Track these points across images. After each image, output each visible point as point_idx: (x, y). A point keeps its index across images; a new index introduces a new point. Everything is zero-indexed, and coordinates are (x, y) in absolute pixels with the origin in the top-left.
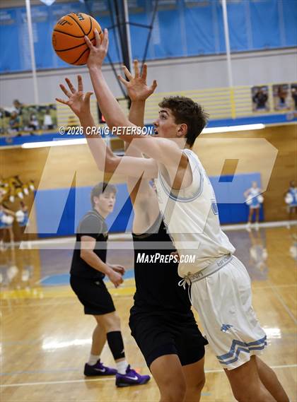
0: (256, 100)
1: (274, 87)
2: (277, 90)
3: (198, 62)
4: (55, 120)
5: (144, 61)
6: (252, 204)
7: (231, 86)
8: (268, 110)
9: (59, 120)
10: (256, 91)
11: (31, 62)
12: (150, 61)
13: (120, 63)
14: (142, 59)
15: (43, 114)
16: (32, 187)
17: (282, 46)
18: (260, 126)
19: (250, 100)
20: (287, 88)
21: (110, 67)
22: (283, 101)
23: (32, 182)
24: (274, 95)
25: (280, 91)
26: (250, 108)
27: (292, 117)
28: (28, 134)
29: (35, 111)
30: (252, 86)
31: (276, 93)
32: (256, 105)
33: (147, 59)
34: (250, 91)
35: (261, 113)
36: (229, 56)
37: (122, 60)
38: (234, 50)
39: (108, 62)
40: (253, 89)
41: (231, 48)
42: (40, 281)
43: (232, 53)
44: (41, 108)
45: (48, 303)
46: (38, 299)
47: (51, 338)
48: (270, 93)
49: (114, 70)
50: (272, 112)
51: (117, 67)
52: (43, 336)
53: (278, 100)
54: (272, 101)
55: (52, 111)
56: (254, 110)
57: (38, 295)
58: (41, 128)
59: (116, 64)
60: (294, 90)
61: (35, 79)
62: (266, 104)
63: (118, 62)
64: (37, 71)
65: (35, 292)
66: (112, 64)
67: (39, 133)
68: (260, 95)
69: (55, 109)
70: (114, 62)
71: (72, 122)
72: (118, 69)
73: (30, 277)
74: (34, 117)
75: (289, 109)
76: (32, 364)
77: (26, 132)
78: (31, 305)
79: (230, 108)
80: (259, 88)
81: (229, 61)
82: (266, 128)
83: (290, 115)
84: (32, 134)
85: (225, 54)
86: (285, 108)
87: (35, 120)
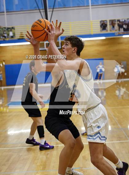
0: (102, 26)
1: (110, 21)
2: (111, 22)
3: (77, 9)
4: (14, 34)
5: (53, 9)
6: (99, 72)
7: (91, 20)
8: (107, 31)
9: (16, 34)
10: (102, 23)
11: (4, 8)
12: (56, 8)
13: (43, 9)
14: (52, 8)
15: (9, 31)
16: (4, 63)
17: (114, 3)
18: (104, 38)
19: (100, 26)
20: (115, 22)
21: (38, 11)
22: (113, 27)
23: (4, 61)
24: (110, 25)
25: (113, 23)
26: (99, 30)
27: (117, 34)
28: (2, 40)
29: (5, 30)
30: (100, 20)
31: (111, 23)
32: (102, 29)
33: (55, 7)
34: (99, 22)
35: (104, 32)
36: (90, 7)
37: (44, 8)
38: (93, 4)
39: (38, 9)
40: (101, 21)
41: (92, 4)
42: (7, 104)
43: (92, 6)
44: (8, 28)
45: (11, 114)
46: (6, 112)
47: (12, 129)
48: (108, 24)
49: (40, 12)
50: (109, 32)
51: (41, 11)
52: (8, 128)
53: (111, 26)
54: (109, 27)
55: (13, 30)
56: (101, 31)
57: (6, 110)
58: (8, 37)
59: (41, 9)
60: (118, 22)
61: (5, 16)
62: (106, 28)
63: (42, 8)
64: (7, 12)
65: (5, 109)
66: (39, 10)
67: (7, 39)
68: (104, 24)
69: (14, 29)
70: (40, 9)
71: (22, 35)
72: (42, 12)
73: (3, 102)
74: (5, 32)
75: (116, 30)
76: (3, 140)
77: (2, 39)
78: (3, 115)
79: (90, 30)
80: (103, 21)
81: (91, 9)
82: (106, 39)
83: (117, 33)
84: (4, 40)
85: (89, 6)
86: (114, 30)
87: (6, 34)
